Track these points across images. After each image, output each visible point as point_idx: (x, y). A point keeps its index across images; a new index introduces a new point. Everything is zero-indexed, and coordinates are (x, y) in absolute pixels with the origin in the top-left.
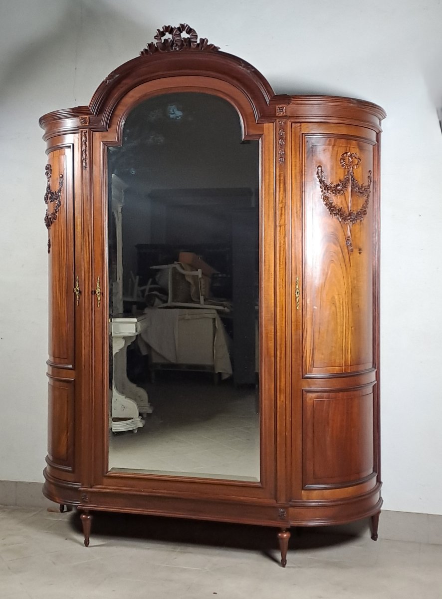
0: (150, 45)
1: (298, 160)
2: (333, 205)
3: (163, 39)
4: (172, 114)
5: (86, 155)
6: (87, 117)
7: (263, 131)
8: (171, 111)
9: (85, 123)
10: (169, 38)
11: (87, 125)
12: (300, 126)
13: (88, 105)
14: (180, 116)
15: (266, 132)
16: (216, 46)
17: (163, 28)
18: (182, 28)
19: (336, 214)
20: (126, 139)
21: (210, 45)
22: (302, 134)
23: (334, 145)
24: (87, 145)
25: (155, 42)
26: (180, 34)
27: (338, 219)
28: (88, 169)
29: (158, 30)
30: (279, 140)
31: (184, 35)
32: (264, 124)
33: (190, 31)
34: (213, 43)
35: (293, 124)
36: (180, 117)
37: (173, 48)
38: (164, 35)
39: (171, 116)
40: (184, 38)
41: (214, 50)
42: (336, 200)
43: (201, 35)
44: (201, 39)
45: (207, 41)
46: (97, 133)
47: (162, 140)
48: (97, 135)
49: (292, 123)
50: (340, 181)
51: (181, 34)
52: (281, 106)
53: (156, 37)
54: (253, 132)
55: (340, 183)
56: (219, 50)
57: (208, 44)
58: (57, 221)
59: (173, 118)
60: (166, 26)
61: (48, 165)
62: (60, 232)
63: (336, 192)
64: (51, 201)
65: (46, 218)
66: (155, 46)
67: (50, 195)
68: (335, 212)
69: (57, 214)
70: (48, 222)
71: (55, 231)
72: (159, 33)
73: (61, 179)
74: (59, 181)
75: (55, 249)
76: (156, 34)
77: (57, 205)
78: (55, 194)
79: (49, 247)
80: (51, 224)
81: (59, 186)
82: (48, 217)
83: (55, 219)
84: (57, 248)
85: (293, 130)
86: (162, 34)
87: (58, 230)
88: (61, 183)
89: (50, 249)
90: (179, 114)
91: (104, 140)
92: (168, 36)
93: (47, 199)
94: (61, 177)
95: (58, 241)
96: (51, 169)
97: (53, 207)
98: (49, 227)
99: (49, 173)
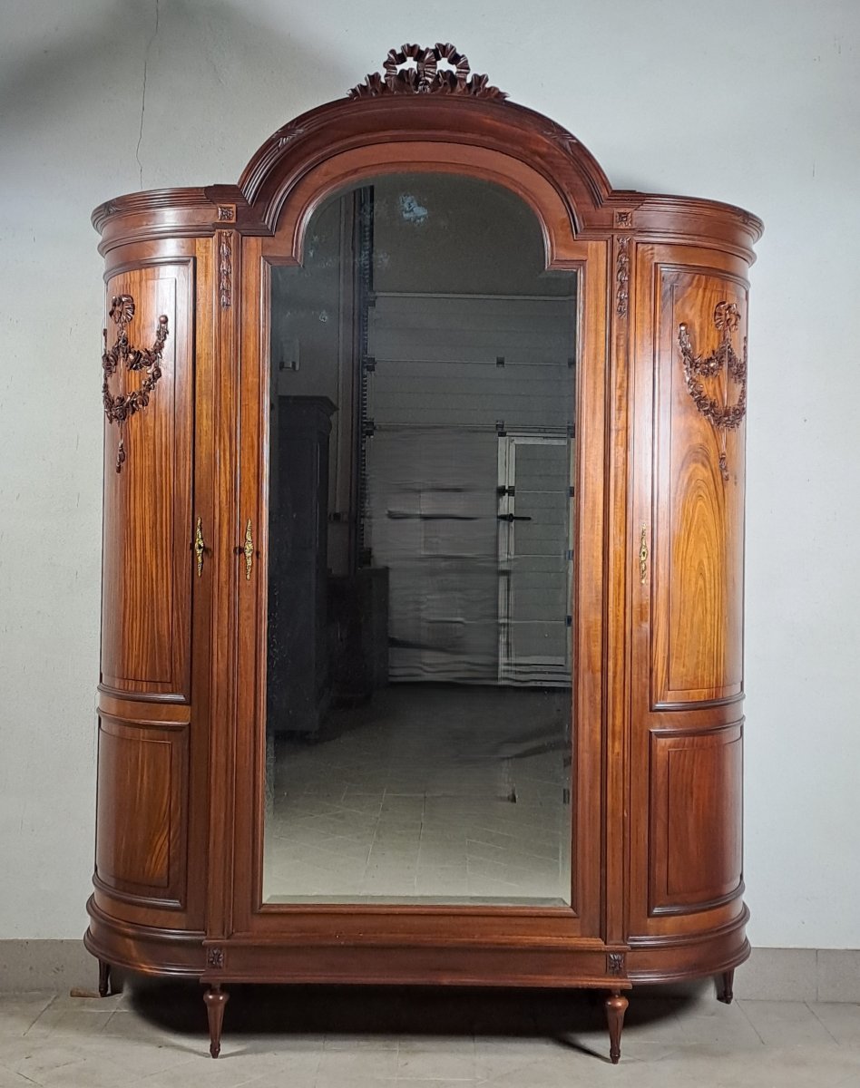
0: (374, 79)
1: (647, 312)
2: (703, 394)
3: (399, 68)
4: (406, 212)
5: (228, 281)
6: (234, 206)
7: (587, 254)
8: (406, 206)
9: (230, 219)
10: (411, 69)
11: (233, 221)
12: (652, 249)
13: (236, 183)
14: (423, 216)
15: (591, 258)
16: (502, 90)
17: (403, 47)
18: (442, 51)
19: (707, 412)
20: (311, 254)
21: (490, 89)
22: (656, 264)
23: (705, 289)
24: (232, 261)
26: (435, 63)
27: (709, 420)
28: (232, 308)
29: (393, 52)
30: (619, 272)
31: (444, 65)
32: (590, 243)
33: (455, 59)
34: (496, 86)
35: (639, 245)
36: (422, 220)
37: (420, 88)
38: (405, 60)
39: (406, 216)
40: (441, 71)
41: (499, 96)
42: (707, 387)
43: (476, 69)
44: (475, 75)
45: (487, 80)
46: (252, 239)
47: (386, 261)
48: (253, 243)
49: (637, 243)
50: (713, 351)
51: (438, 62)
52: (622, 210)
53: (386, 65)
54: (565, 255)
55: (713, 357)
56: (506, 99)
57: (488, 85)
58: (149, 408)
59: (409, 220)
60: (408, 45)
61: (124, 296)
62: (157, 429)
63: (708, 373)
64: (135, 369)
65: (117, 402)
66: (383, 80)
67: (131, 357)
68: (706, 408)
69: (151, 395)
70: (120, 409)
71: (143, 428)
72: (392, 56)
73: (163, 325)
74: (156, 329)
75: (141, 463)
76: (386, 59)
77: (150, 376)
78: (144, 354)
79: (122, 460)
80: (133, 413)
81: (156, 338)
82: (122, 400)
83: (145, 403)
84: (148, 462)
85: (639, 256)
86: (401, 59)
87: (152, 425)
88: (163, 334)
89: (123, 464)
90: (421, 212)
91: (267, 254)
92: (410, 64)
93: (116, 364)
94: (162, 322)
95: (151, 447)
96: (134, 306)
97: (136, 380)
98: (124, 419)
99: (129, 312)
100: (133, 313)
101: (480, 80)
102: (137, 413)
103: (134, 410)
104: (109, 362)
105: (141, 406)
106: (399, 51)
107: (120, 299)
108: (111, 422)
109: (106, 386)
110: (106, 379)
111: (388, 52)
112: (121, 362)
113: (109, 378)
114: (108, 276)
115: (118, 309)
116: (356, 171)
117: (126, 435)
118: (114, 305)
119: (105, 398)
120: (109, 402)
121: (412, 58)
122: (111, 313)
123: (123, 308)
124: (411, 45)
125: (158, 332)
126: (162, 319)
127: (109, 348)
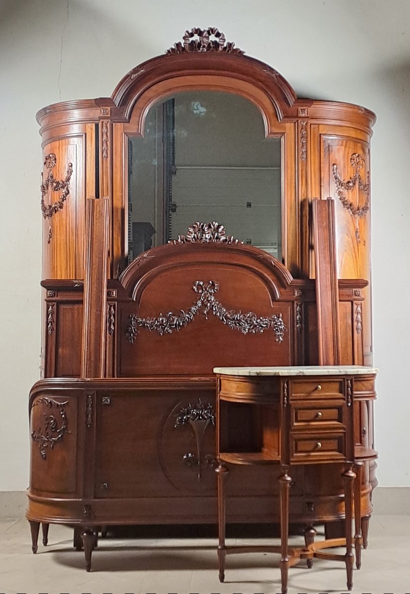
0: (178, 45)
1: (316, 158)
2: (346, 199)
3: (191, 39)
4: (195, 110)
5: (107, 145)
6: (109, 108)
7: (285, 129)
8: (195, 107)
9: (107, 114)
10: (197, 40)
11: (109, 116)
12: (319, 127)
13: (110, 97)
14: (204, 112)
15: (287, 131)
16: (241, 50)
17: (192, 30)
18: (211, 31)
19: (348, 208)
20: (148, 131)
22: (320, 134)
23: (346, 146)
24: (108, 135)
25: (182, 42)
26: (208, 37)
27: (349, 212)
28: (109, 159)
29: (187, 32)
30: (301, 138)
31: (213, 38)
32: (287, 124)
33: (218, 35)
34: (239, 47)
35: (312, 125)
36: (203, 114)
37: (201, 49)
39: (195, 112)
40: (211, 41)
41: (239, 54)
42: (348, 195)
43: (228, 40)
44: (228, 43)
45: (234, 45)
46: (119, 124)
47: (185, 134)
48: (119, 127)
49: (311, 125)
50: (351, 178)
51: (210, 37)
52: (302, 108)
53: (184, 38)
54: (275, 130)
55: (351, 181)
56: (244, 54)
57: (235, 48)
58: (64, 210)
59: (197, 114)
60: (195, 29)
61: (51, 154)
62: (68, 220)
63: (348, 188)
64: (57, 190)
65: (48, 207)
66: (183, 46)
67: (55, 184)
68: (347, 206)
69: (64, 203)
70: (50, 211)
71: (61, 220)
72: (187, 34)
73: (70, 168)
74: (67, 170)
75: (60, 238)
76: (184, 35)
77: (64, 194)
78: (61, 183)
79: (50, 237)
80: (55, 213)
81: (67, 174)
82: (50, 207)
83: (61, 207)
84: (63, 237)
85: (312, 131)
86: (192, 35)
87: (65, 218)
88: (70, 172)
89: (51, 239)
90: (203, 110)
91: (126, 131)
92: (196, 38)
93: (47, 189)
94: (69, 166)
95: (65, 230)
96: (55, 159)
97: (57, 196)
98: (51, 216)
99: (53, 162)
100: (55, 162)
101: (230, 45)
102: (57, 213)
103: (56, 211)
104: (44, 189)
105: (59, 209)
106: (190, 31)
107: (49, 156)
108: (45, 218)
109: (43, 201)
110: (43, 197)
111: (185, 32)
112: (50, 187)
113: (44, 197)
114: (44, 145)
115: (48, 161)
116: (170, 90)
117: (52, 225)
118: (46, 159)
119: (42, 206)
120: (44, 209)
121: (197, 35)
122: (45, 163)
123: (50, 160)
124: (197, 28)
125: (68, 172)
126: (70, 165)
127: (44, 181)
